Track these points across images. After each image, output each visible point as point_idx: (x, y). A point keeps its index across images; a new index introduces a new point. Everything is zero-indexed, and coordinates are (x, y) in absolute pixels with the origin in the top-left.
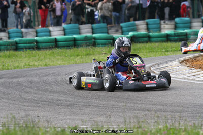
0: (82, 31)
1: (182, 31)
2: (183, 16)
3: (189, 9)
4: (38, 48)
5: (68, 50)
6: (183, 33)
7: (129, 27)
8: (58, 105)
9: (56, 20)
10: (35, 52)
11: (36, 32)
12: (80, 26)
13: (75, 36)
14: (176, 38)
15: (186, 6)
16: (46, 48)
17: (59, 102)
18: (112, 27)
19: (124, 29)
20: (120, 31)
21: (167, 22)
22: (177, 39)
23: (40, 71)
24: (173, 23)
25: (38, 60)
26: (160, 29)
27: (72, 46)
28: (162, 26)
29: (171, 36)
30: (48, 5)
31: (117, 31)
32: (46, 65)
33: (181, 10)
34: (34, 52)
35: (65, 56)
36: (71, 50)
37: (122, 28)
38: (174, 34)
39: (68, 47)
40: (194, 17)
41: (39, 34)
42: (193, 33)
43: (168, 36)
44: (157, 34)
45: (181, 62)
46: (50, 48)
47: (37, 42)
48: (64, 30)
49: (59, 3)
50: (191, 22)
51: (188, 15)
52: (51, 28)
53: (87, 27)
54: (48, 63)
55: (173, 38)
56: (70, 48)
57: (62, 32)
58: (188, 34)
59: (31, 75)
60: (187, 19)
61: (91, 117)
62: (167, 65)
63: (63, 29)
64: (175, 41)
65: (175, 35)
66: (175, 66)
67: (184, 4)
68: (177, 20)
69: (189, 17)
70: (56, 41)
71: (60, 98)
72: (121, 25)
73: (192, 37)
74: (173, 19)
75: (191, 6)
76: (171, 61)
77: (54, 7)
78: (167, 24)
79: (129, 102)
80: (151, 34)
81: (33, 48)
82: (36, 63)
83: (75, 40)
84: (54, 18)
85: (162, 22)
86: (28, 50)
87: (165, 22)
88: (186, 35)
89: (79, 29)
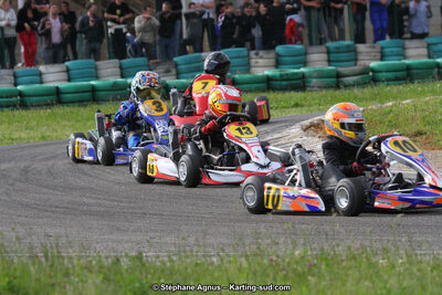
0: (102, 72)
1: (296, 71)
2: (291, 43)
3: (301, 29)
4: (24, 105)
5: (82, 109)
6: (297, 74)
7: (190, 63)
8: (84, 213)
9: (50, 53)
10: (19, 113)
11: (15, 76)
12: (98, 63)
13: (93, 83)
14: (284, 83)
15: (294, 22)
16: (39, 106)
17: (85, 208)
18: (158, 64)
19: (182, 67)
20: (174, 72)
21: (261, 53)
22: (287, 85)
23: (38, 150)
24: (272, 54)
25: (27, 129)
26: (247, 67)
27: (88, 101)
28: (253, 61)
29: (276, 80)
30: (36, 23)
31: (168, 71)
32: (43, 138)
33: (287, 31)
34: (17, 113)
35: (78, 121)
36: (88, 108)
37: (176, 65)
38: (281, 76)
39: (81, 102)
40: (311, 44)
41: (20, 80)
42: (315, 75)
43: (268, 79)
44: (247, 76)
45: (306, 129)
46: (48, 105)
47: (21, 94)
48: (68, 70)
49: (58, 20)
50: (306, 54)
51: (299, 39)
52: (42, 68)
53: (111, 65)
54: (48, 133)
55: (278, 83)
56: (85, 106)
57: (64, 75)
58: (307, 75)
59: (21, 156)
60: (298, 47)
61: (151, 235)
62: (279, 135)
63: (65, 69)
64: (284, 89)
65: (282, 78)
66: (295, 137)
67: (291, 20)
68: (280, 49)
69: (302, 43)
70: (58, 91)
71: (85, 200)
72: (175, 59)
73: (314, 80)
74: (273, 48)
75: (305, 24)
76: (287, 127)
77: (47, 27)
78: (261, 58)
79: (217, 207)
80: (237, 76)
81: (15, 106)
82: (23, 135)
83: (93, 89)
84: (48, 48)
85: (252, 53)
86: (5, 109)
87: (257, 54)
88: (303, 76)
89: (96, 68)
